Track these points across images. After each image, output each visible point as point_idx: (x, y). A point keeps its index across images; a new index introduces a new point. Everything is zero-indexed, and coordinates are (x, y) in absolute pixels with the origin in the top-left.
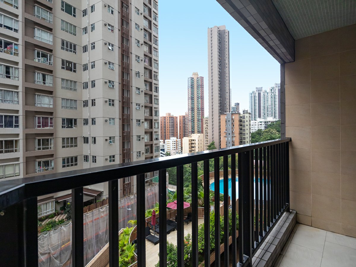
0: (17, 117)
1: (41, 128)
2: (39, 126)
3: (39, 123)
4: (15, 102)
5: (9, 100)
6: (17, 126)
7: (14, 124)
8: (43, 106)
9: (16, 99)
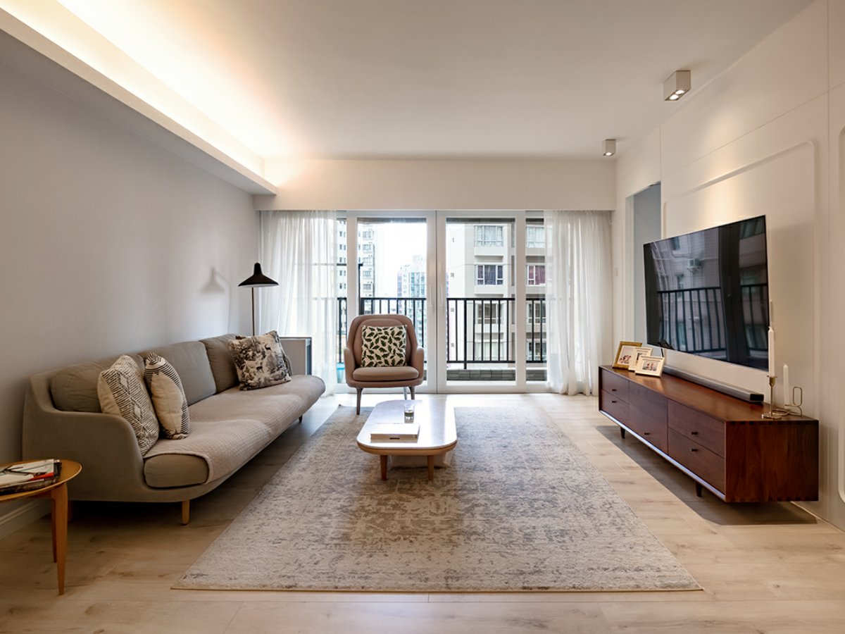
0: (500, 267)
1: (534, 285)
2: (532, 282)
3: (531, 276)
4: (499, 244)
5: (490, 240)
6: (500, 282)
7: (497, 279)
8: (537, 246)
9: (499, 239)
